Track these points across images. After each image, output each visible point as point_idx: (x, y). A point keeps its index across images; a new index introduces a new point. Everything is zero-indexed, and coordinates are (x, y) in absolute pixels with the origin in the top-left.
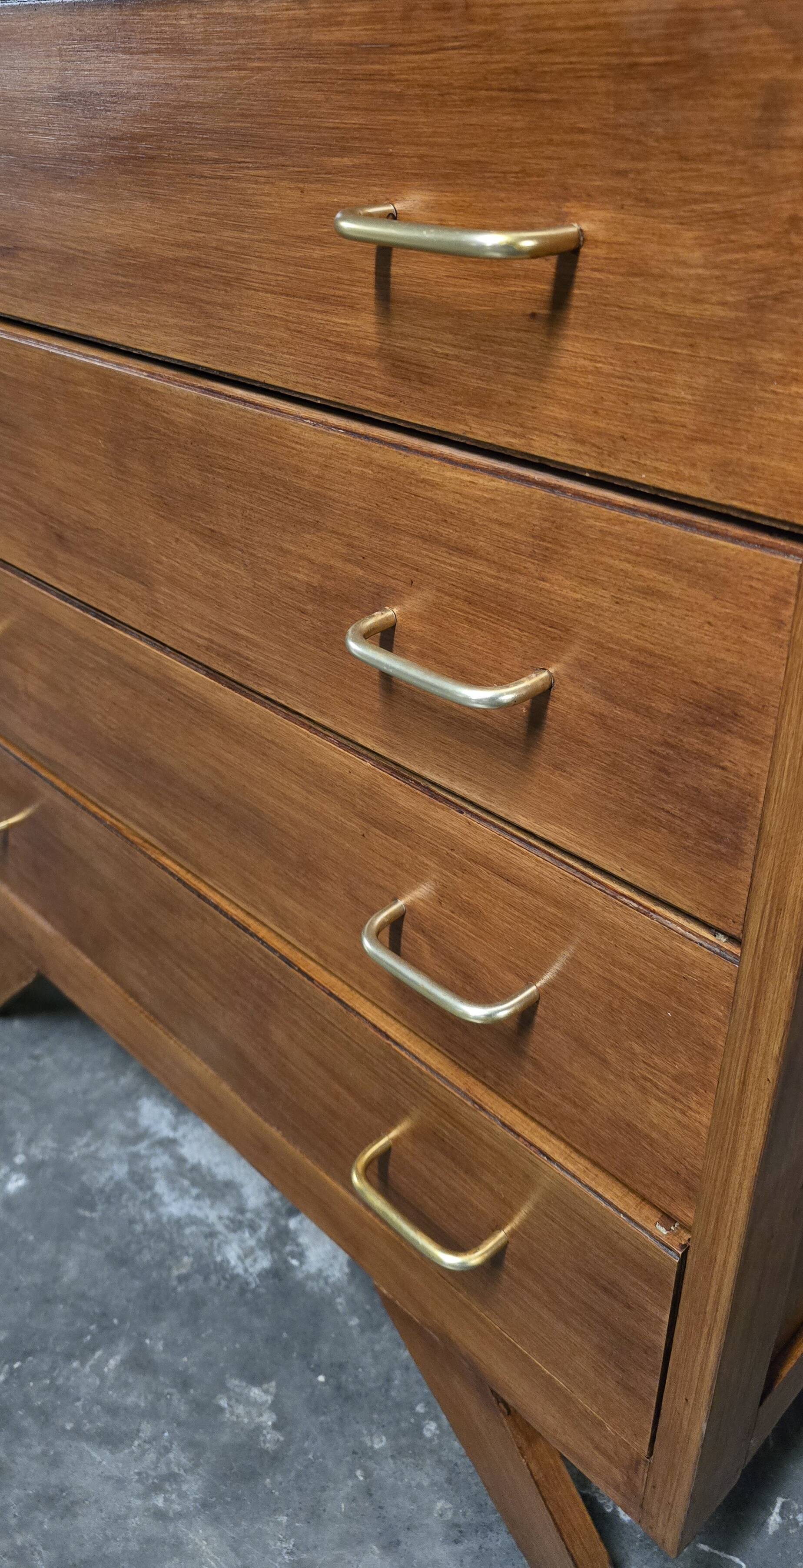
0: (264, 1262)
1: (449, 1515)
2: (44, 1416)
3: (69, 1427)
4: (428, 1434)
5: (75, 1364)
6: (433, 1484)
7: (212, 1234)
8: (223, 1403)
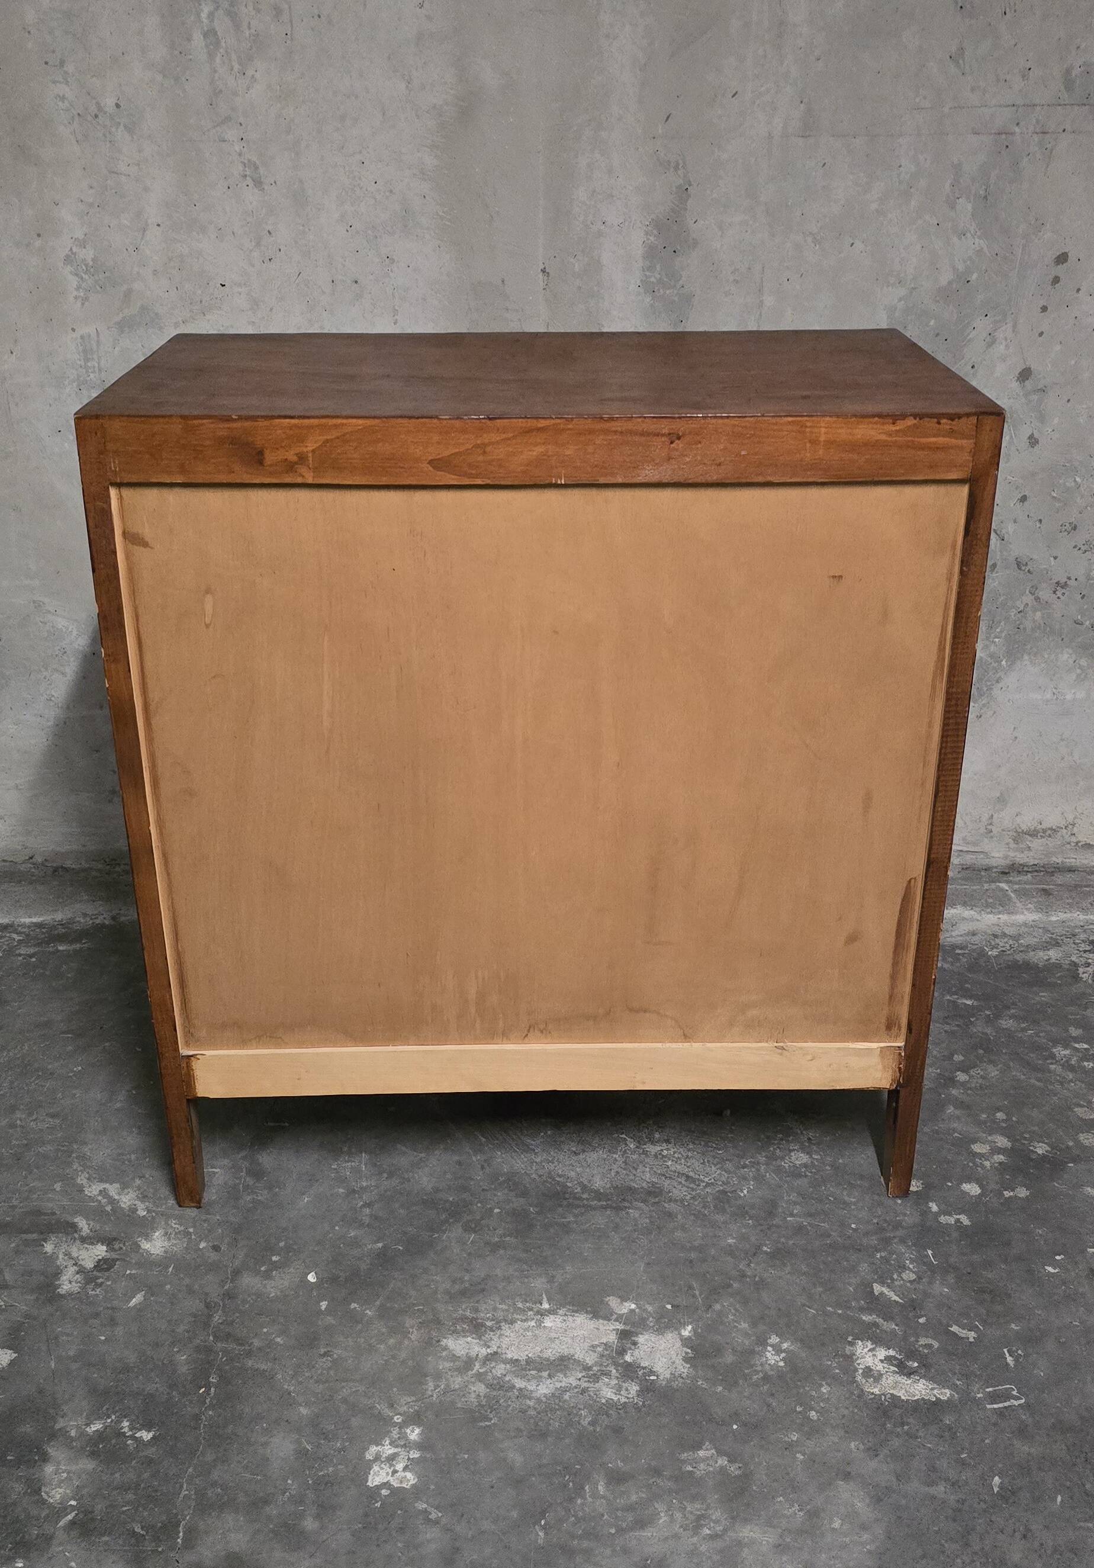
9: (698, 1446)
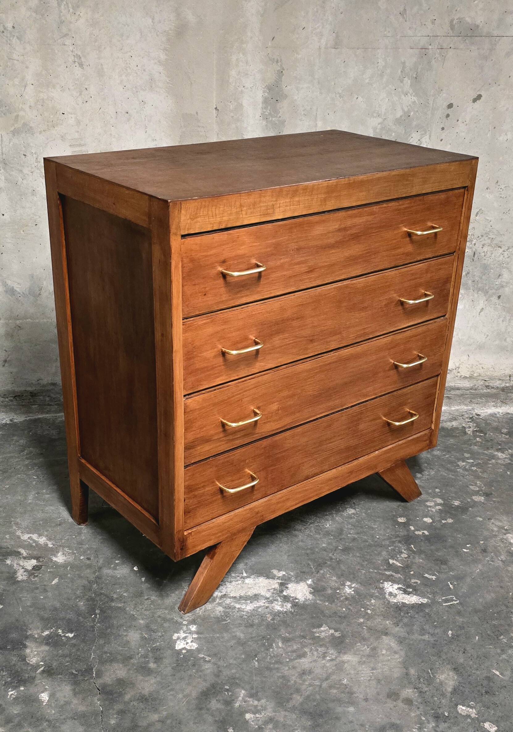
0: (289, 605)
1: (391, 623)
2: (278, 662)
3: (288, 660)
4: (370, 613)
5: (271, 650)
6: (382, 620)
7: (267, 607)
8: (318, 635)
9: (321, 626)
